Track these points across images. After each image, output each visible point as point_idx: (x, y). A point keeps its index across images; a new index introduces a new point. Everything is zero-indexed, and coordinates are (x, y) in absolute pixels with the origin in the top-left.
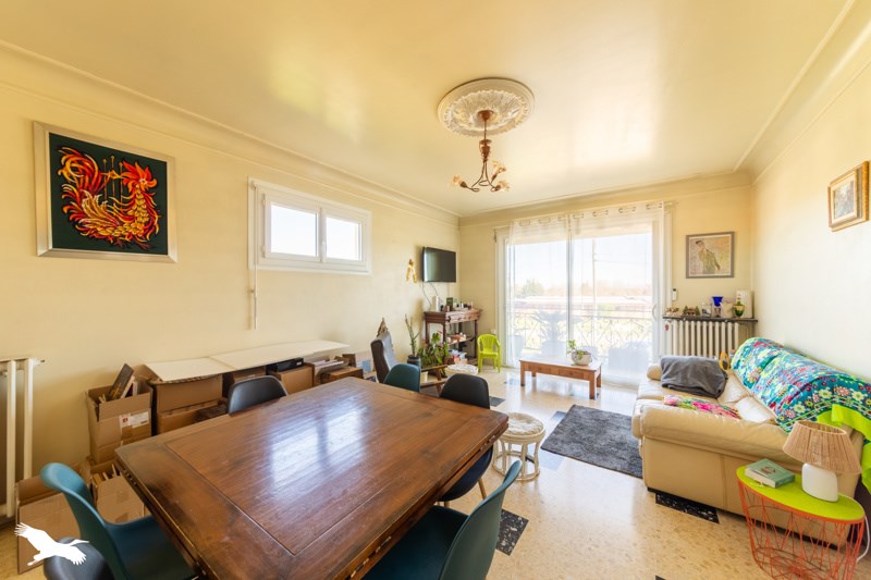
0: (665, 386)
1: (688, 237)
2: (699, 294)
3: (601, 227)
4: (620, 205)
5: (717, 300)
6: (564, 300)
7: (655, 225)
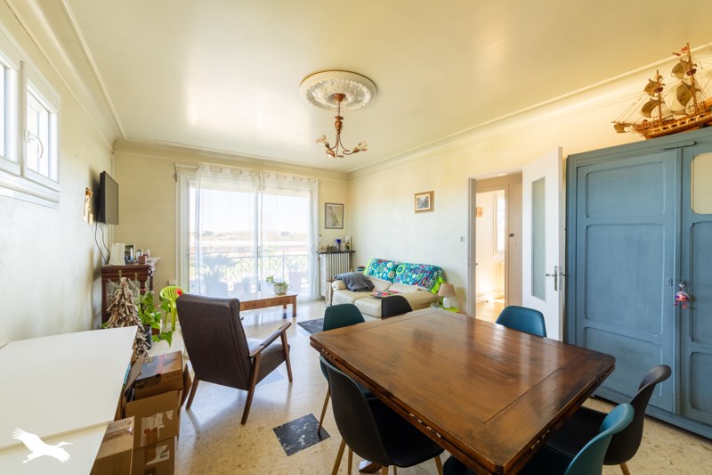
0: (355, 291)
1: (326, 204)
2: (331, 237)
3: (281, 188)
4: (295, 175)
5: (339, 241)
6: (252, 243)
7: (312, 193)
